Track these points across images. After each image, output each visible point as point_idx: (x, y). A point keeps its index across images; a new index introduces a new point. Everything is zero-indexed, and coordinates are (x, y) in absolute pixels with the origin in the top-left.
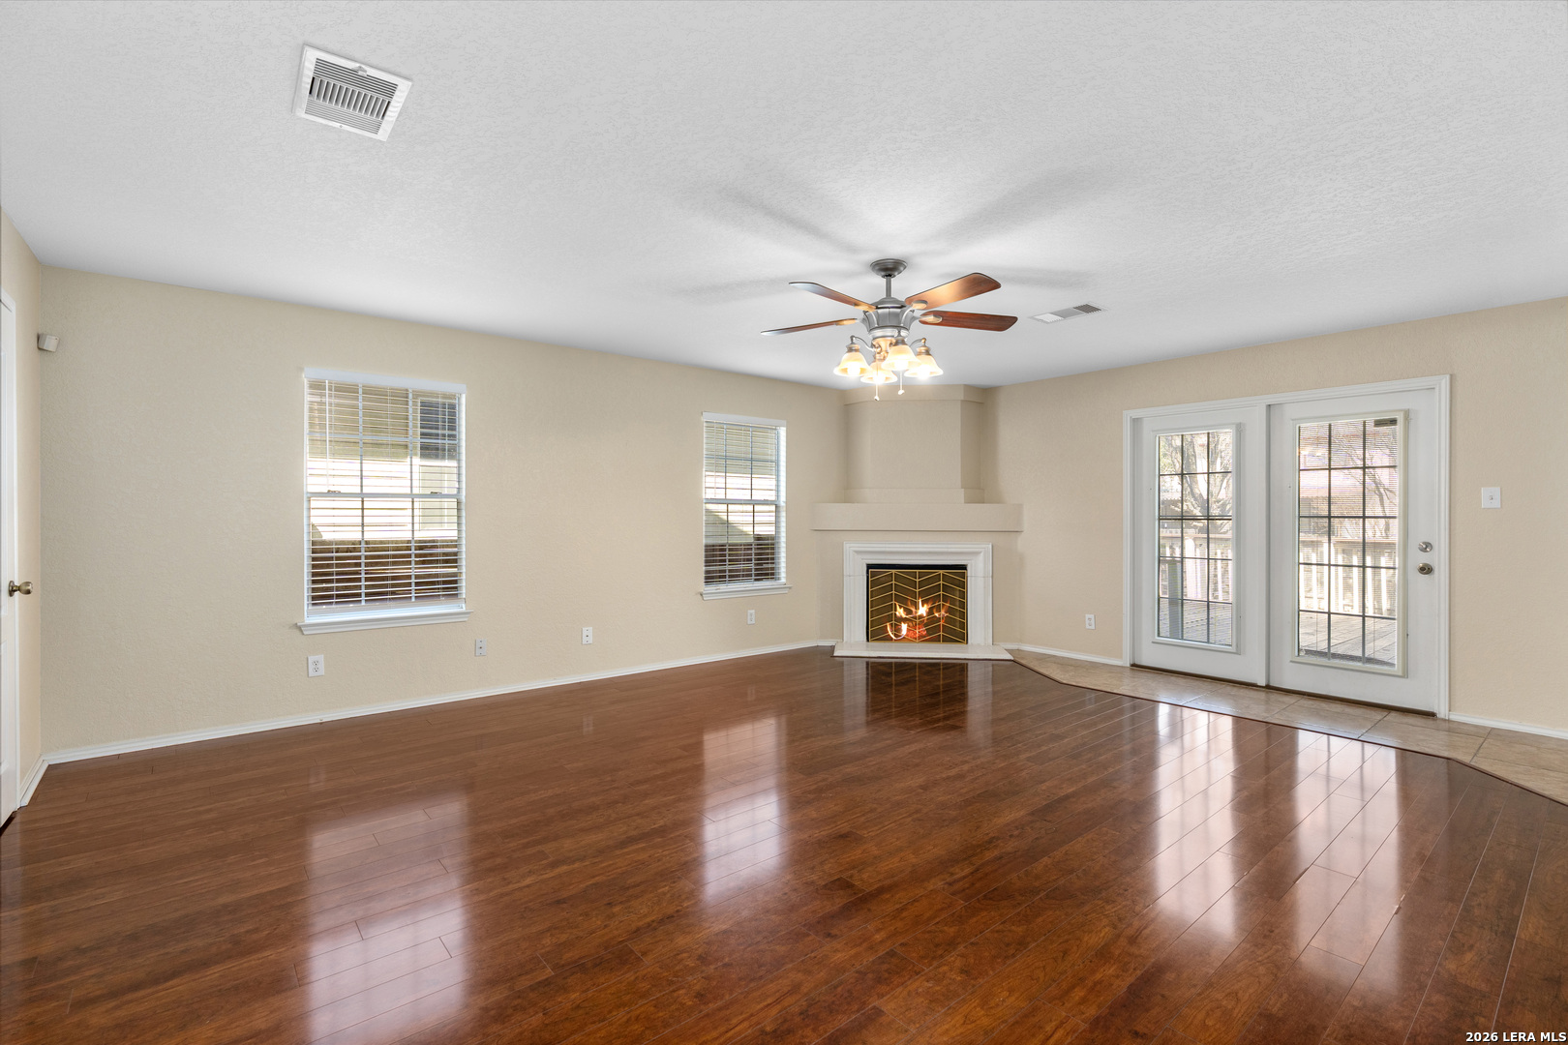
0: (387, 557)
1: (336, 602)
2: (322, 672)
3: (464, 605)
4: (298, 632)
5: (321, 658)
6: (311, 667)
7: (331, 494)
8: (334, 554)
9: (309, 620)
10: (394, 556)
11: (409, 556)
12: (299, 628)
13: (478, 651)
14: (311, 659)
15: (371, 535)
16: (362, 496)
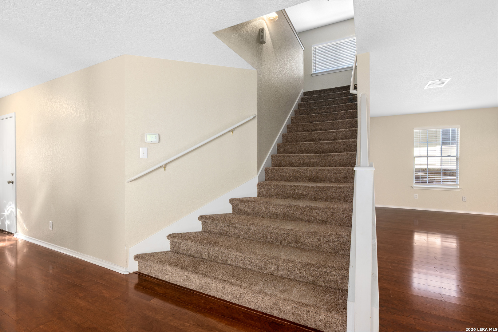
0: (435, 172)
1: (421, 182)
2: (418, 198)
3: (459, 187)
4: (412, 188)
5: (417, 195)
6: (415, 197)
7: (420, 157)
8: (420, 171)
9: (414, 186)
10: (436, 172)
11: (441, 172)
12: (412, 187)
13: (464, 200)
14: (415, 195)
15: (430, 167)
16: (428, 157)
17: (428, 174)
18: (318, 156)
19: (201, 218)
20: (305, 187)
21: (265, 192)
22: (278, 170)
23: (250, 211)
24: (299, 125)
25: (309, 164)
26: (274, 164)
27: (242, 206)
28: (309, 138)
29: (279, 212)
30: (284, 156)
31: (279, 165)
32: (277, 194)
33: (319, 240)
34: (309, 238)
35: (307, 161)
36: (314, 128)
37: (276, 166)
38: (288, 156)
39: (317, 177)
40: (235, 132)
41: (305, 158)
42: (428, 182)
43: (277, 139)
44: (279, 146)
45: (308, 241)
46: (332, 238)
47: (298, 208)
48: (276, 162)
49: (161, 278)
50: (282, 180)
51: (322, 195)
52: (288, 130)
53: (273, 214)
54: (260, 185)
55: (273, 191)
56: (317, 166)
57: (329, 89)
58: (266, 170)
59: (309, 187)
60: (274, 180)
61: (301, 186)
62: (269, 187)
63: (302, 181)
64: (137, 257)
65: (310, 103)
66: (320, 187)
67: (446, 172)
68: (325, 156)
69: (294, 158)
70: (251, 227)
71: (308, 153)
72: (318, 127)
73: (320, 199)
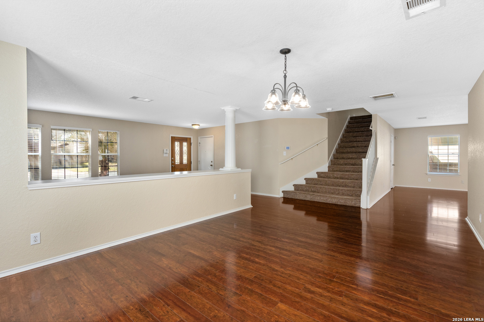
1: (433, 171)
2: (430, 181)
3: (459, 174)
4: (426, 175)
5: (430, 179)
8: (433, 164)
9: (428, 173)
10: (444, 164)
11: (447, 164)
13: (462, 183)
14: (428, 179)
16: (438, 155)
17: (438, 166)
18: (356, 155)
19: (305, 179)
20: (349, 167)
21: (331, 170)
22: (337, 161)
23: (326, 177)
24: (347, 139)
25: (352, 158)
26: (334, 158)
27: (322, 175)
28: (352, 146)
29: (338, 176)
30: (340, 155)
31: (337, 159)
32: (337, 170)
33: (354, 184)
34: (351, 184)
35: (351, 157)
36: (355, 140)
37: (336, 159)
38: (341, 155)
39: (355, 163)
40: (318, 145)
41: (350, 155)
42: (438, 171)
43: (336, 146)
44: (337, 150)
45: (350, 185)
46: (359, 183)
47: (346, 175)
48: (336, 158)
49: (294, 198)
50: (339, 165)
51: (357, 170)
52: (341, 141)
53: (336, 178)
54: (329, 167)
55: (335, 169)
56: (356, 159)
57: (366, 116)
58: (331, 161)
59: (351, 167)
60: (335, 165)
61: (347, 167)
62: (334, 167)
63: (348, 165)
64: (283, 192)
65: (354, 125)
66: (356, 167)
67: (451, 165)
68: (359, 155)
69: (345, 156)
70: (328, 181)
71: (351, 153)
72: (358, 140)
73: (356, 172)
